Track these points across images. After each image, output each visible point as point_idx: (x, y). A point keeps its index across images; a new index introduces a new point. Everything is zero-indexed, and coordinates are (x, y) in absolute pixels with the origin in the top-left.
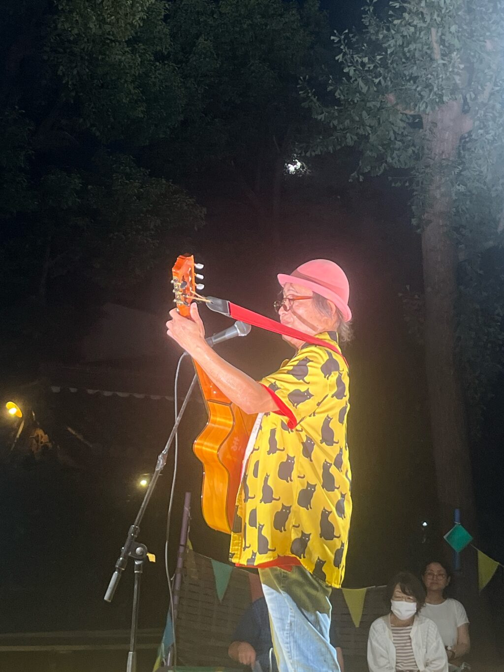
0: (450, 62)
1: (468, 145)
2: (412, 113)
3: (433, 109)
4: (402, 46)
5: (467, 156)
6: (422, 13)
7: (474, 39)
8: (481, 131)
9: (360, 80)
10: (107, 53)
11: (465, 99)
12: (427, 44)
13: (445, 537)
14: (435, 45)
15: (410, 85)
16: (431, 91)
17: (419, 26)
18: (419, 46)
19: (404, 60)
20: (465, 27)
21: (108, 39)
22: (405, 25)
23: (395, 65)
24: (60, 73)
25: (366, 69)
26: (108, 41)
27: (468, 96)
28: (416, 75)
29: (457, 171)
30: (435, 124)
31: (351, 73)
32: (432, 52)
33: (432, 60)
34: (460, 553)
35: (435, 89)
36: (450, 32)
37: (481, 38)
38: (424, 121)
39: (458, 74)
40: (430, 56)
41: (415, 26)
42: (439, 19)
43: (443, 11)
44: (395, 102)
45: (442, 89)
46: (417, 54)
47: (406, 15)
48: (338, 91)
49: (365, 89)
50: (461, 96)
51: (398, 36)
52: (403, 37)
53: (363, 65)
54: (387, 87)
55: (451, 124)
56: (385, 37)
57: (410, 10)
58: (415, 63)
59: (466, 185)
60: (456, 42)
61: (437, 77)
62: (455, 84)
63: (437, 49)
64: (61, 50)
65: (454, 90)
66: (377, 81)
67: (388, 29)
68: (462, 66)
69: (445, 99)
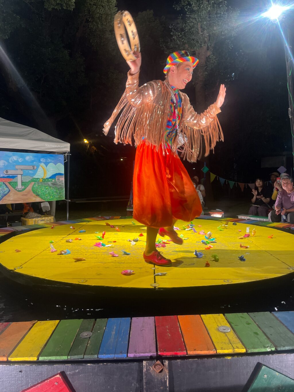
0: (204, 34)
1: (208, 60)
2: (193, 50)
3: (199, 49)
4: (190, 29)
5: (208, 63)
6: (195, 18)
7: (211, 26)
8: (212, 55)
9: (178, 41)
10: (104, 35)
11: (208, 45)
12: (197, 28)
13: (202, 169)
14: (199, 28)
15: (192, 42)
16: (198, 43)
17: (195, 22)
18: (195, 29)
19: (190, 34)
20: (208, 23)
21: (104, 30)
22: (191, 22)
23: (188, 35)
24: (91, 42)
25: (180, 37)
26: (104, 31)
27: (209, 45)
28: (194, 38)
29: (205, 68)
30: (199, 54)
31: (175, 38)
32: (199, 31)
33: (198, 33)
34: (206, 173)
35: (200, 42)
36: (204, 24)
37: (213, 26)
38: (196, 53)
39: (206, 37)
40: (198, 32)
41: (194, 23)
42: (200, 20)
43: (202, 17)
44: (187, 47)
45: (202, 42)
46: (194, 32)
47: (191, 19)
48: (171, 44)
49: (179, 43)
50: (207, 44)
51: (189, 26)
52: (190, 26)
53: (179, 35)
54: (185, 42)
55: (204, 53)
56: (185, 26)
57: (192, 17)
58: (194, 35)
59: (207, 72)
60: (205, 27)
61: (200, 39)
62: (205, 41)
63: (200, 29)
64: (91, 34)
65: (205, 42)
66: (182, 40)
67: (186, 24)
68: (207, 35)
69: (202, 45)
